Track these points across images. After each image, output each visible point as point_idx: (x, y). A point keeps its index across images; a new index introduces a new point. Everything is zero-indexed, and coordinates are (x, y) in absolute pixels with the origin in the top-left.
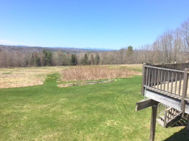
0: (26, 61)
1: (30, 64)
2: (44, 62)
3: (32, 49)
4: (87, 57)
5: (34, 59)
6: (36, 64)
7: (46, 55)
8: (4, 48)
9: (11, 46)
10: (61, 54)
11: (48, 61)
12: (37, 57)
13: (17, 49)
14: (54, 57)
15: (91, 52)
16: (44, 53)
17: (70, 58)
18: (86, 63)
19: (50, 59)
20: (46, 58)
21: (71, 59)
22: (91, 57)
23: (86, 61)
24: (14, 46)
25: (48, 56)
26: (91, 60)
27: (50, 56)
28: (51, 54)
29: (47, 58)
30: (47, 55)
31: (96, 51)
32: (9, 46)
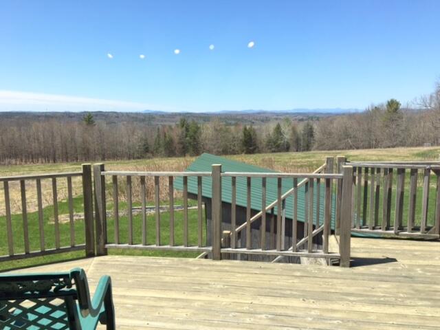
0: (145, 145)
1: (152, 153)
2: (181, 146)
3: (174, 118)
4: (280, 132)
5: (161, 142)
6: (163, 152)
7: (187, 130)
8: (118, 117)
9: (132, 113)
10: (218, 128)
11: (190, 143)
12: (165, 137)
13: (143, 120)
14: (203, 136)
15: (304, 118)
16: (183, 126)
17: (241, 135)
18: (278, 146)
19: (195, 139)
20: (186, 136)
21: (241, 138)
22: (291, 132)
23: (279, 142)
24: (137, 114)
25: (191, 133)
26: (291, 139)
27: (195, 132)
28: (198, 128)
29: (188, 138)
30: (190, 130)
31: (317, 116)
32: (127, 114)
